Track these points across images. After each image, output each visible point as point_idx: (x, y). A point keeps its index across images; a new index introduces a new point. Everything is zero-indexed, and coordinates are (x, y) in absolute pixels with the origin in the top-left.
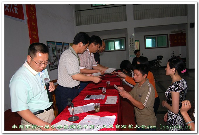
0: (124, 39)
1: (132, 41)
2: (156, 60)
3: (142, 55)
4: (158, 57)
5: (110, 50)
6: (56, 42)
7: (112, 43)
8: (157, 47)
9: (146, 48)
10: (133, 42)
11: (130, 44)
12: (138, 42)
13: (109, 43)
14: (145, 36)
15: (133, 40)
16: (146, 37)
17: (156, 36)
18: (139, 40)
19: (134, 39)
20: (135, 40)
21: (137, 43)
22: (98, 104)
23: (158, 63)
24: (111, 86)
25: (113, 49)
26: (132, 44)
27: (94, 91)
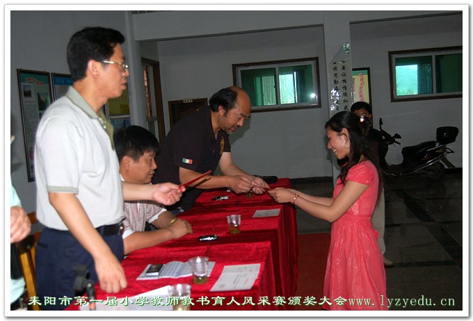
0: (312, 63)
1: (340, 71)
2: (433, 144)
3: (381, 123)
4: (440, 131)
5: (260, 104)
6: (55, 75)
7: (268, 81)
8: (435, 94)
9: (395, 99)
10: (344, 75)
11: (336, 82)
12: (366, 77)
13: (258, 79)
14: (391, 53)
15: (344, 68)
16: (394, 56)
17: (433, 54)
18: (368, 69)
19: (350, 66)
20: (354, 70)
21: (362, 80)
22: (184, 289)
23: (438, 154)
24: (242, 232)
25: (270, 103)
26: (340, 85)
27: (182, 248)
